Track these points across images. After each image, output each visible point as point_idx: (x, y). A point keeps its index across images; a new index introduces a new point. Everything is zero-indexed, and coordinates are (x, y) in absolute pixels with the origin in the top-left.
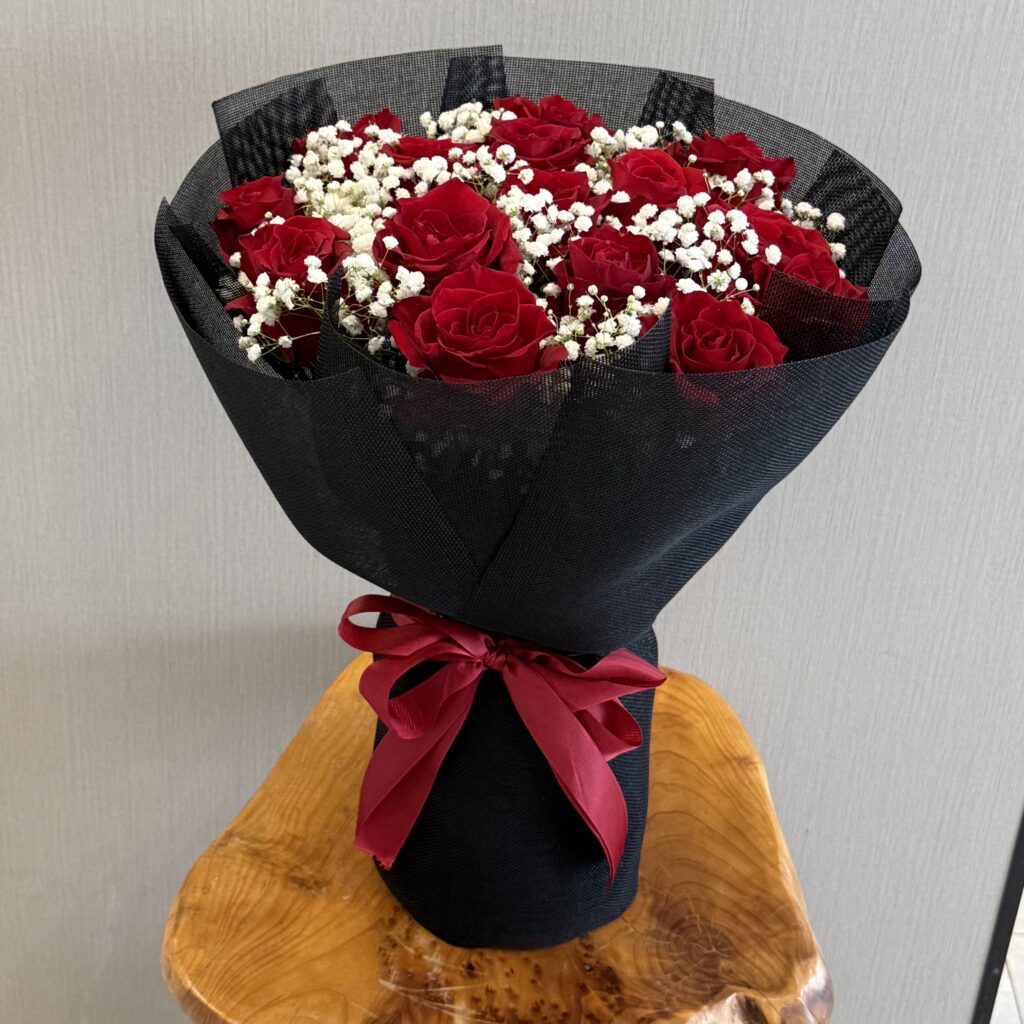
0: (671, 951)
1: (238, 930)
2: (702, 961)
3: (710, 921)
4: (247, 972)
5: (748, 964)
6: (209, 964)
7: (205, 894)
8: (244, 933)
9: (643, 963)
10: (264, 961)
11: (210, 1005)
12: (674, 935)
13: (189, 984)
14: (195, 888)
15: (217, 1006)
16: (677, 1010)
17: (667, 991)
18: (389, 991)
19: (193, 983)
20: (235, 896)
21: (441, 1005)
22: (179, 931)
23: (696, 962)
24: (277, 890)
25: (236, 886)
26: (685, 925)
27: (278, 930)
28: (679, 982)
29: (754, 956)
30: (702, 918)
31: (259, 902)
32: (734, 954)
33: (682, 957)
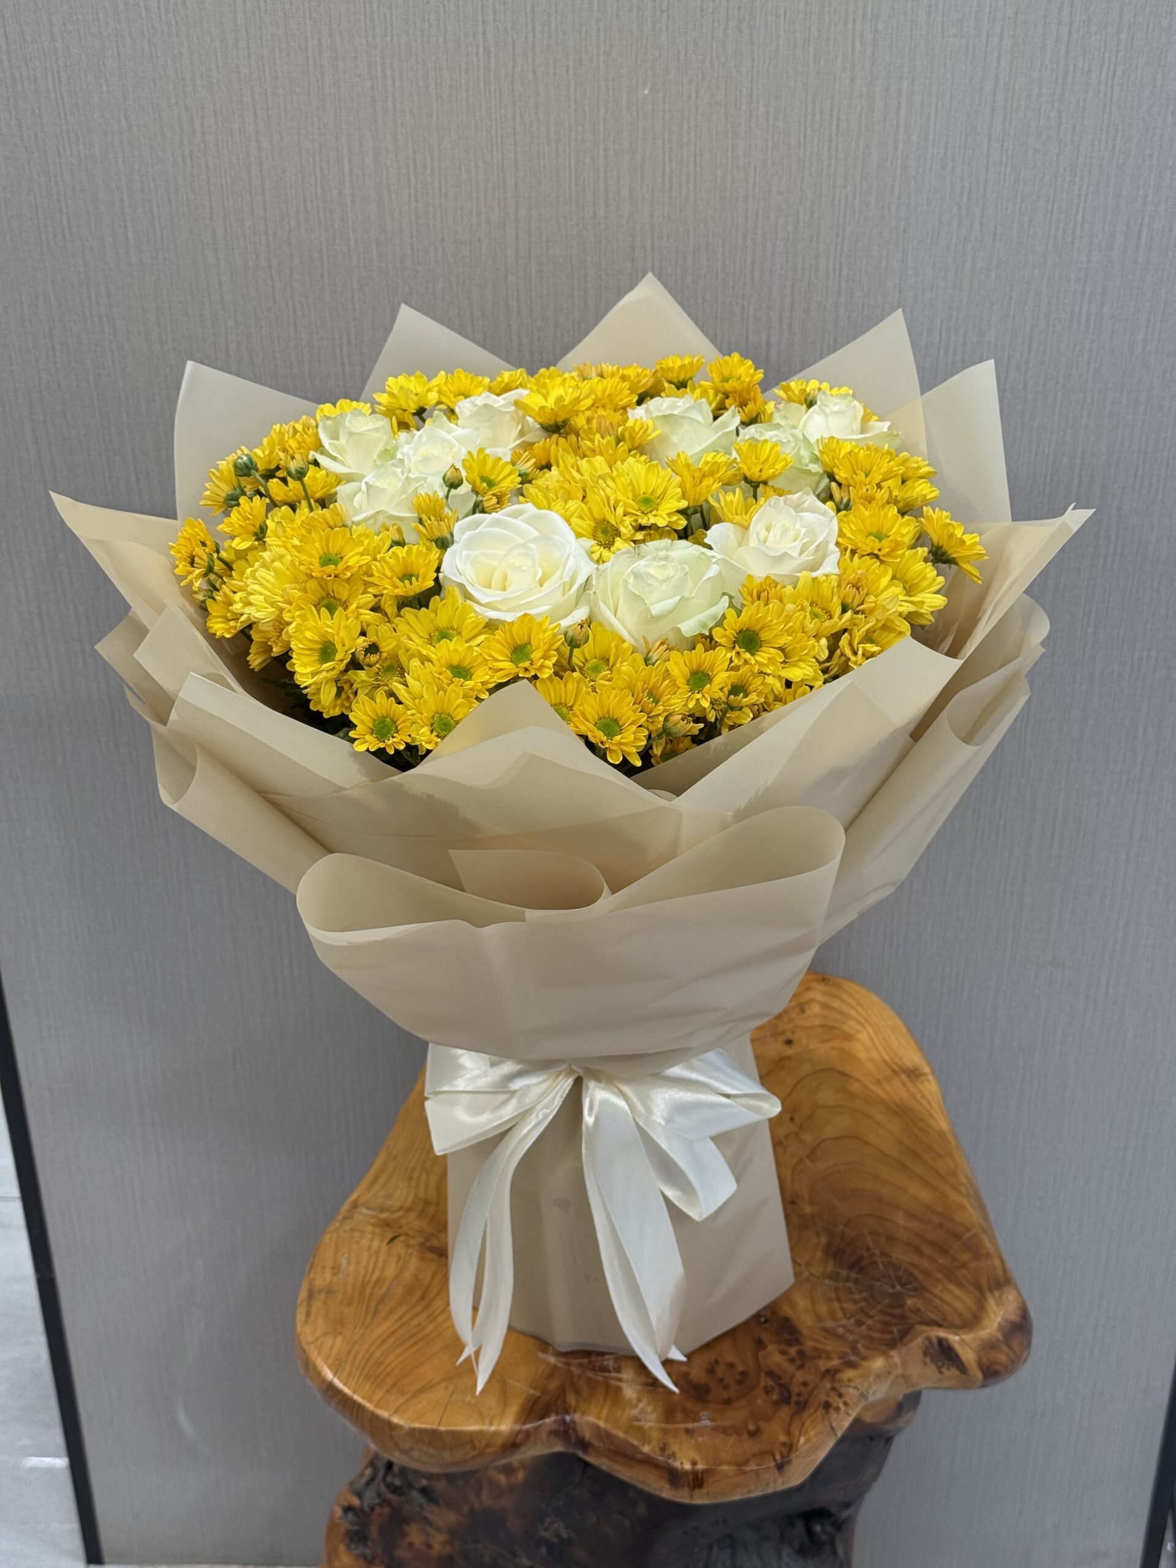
0: (851, 1293)
1: (376, 1312)
2: (886, 1301)
3: (891, 1257)
4: (391, 1357)
5: (937, 1301)
6: (349, 1352)
7: (335, 1274)
8: (383, 1314)
9: (823, 1309)
10: (409, 1343)
11: (356, 1397)
12: (853, 1275)
13: (329, 1375)
14: (324, 1268)
15: (363, 1398)
16: (864, 1358)
17: (851, 1338)
18: (549, 1365)
19: (335, 1375)
20: (370, 1271)
21: (606, 1374)
22: (312, 1317)
23: (879, 1303)
24: (414, 1262)
25: (368, 1262)
26: (864, 1263)
27: (419, 1308)
28: (864, 1327)
29: (942, 1291)
30: (883, 1254)
31: (397, 1277)
32: (919, 1290)
33: (865, 1299)
